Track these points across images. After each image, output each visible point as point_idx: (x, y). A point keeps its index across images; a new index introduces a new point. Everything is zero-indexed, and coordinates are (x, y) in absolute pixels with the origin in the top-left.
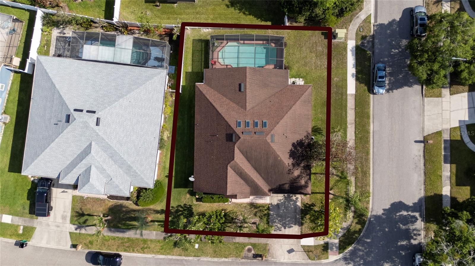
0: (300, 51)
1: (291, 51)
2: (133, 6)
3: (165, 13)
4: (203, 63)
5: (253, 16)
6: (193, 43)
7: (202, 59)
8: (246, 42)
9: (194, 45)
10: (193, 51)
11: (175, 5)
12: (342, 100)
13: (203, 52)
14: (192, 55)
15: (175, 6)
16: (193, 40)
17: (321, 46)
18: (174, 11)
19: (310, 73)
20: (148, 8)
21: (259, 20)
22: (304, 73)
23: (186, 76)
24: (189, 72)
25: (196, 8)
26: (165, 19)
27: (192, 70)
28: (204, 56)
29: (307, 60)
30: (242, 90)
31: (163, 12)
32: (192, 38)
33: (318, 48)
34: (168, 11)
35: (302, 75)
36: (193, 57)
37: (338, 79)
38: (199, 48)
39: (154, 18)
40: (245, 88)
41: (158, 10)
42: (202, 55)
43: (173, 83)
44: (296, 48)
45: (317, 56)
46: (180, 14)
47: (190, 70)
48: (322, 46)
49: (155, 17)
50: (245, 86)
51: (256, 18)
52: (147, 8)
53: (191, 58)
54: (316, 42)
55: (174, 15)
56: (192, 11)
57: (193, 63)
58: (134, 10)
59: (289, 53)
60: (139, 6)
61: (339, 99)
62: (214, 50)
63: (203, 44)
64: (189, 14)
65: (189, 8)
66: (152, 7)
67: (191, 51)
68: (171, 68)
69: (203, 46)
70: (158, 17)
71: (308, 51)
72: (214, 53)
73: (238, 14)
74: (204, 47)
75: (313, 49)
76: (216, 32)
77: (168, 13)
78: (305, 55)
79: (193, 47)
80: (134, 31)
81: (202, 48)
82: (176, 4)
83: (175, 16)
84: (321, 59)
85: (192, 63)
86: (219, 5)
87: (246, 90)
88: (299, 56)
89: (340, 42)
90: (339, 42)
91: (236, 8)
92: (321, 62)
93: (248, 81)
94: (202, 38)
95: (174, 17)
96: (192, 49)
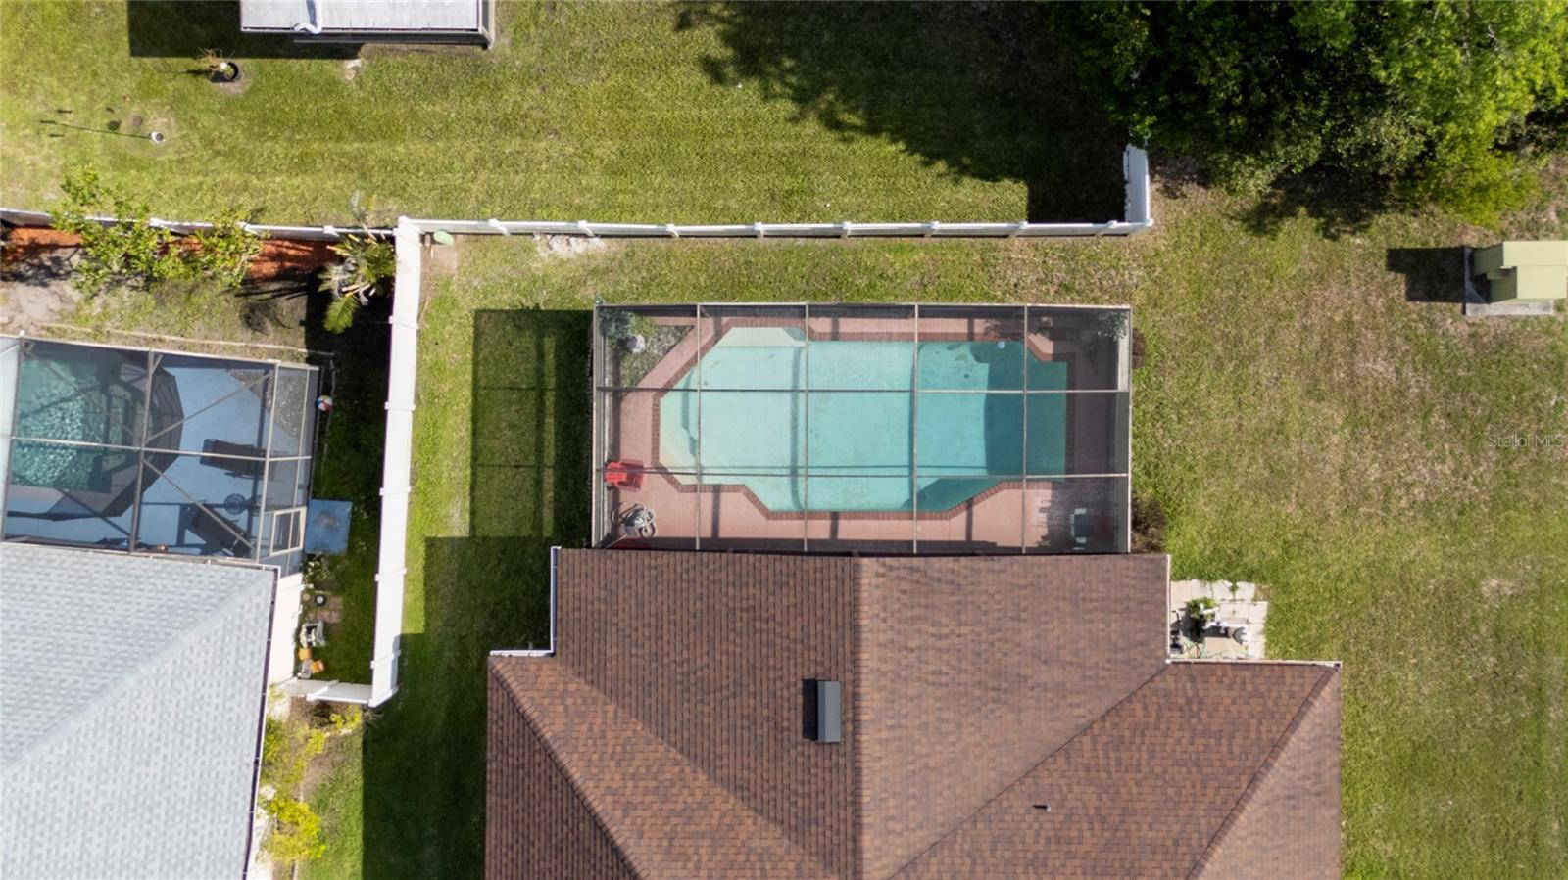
0: (1238, 385)
1: (1170, 383)
2: (46, 80)
3: (280, 125)
4: (549, 478)
5: (894, 141)
6: (477, 336)
7: (539, 451)
8: (847, 325)
9: (485, 352)
10: (475, 395)
11: (350, 64)
12: (1541, 730)
13: (550, 399)
14: (475, 420)
15: (350, 77)
16: (479, 314)
17: (1383, 353)
18: (342, 112)
19: (1309, 544)
20: (157, 93)
21: (941, 166)
22: (1265, 545)
23: (427, 567)
24: (452, 540)
25: (498, 87)
26: (277, 171)
27: (473, 527)
28: (558, 423)
29: (1290, 454)
30: (831, 730)
31: (264, 122)
32: (469, 304)
33: (1361, 367)
34: (301, 110)
35: (1251, 558)
36: (475, 433)
37: (1508, 584)
38: (521, 372)
39: (196, 165)
40: (853, 721)
41: (229, 105)
42: (540, 425)
43: (335, 618)
44: (1208, 363)
45: (1355, 422)
46: (388, 132)
47: (456, 523)
48: (1392, 350)
49: (206, 154)
50: (852, 701)
51: (918, 157)
52: (146, 92)
53: (468, 440)
54: (1348, 323)
55: (339, 138)
56: (469, 109)
57: (482, 478)
58: (54, 105)
59: (1160, 405)
60: (95, 74)
61: (1518, 726)
62: (625, 384)
63: (549, 343)
64: (445, 130)
65: (446, 89)
66: (185, 84)
67: (468, 392)
68: (326, 513)
69: (550, 358)
70: (229, 155)
71: (1294, 387)
72: (624, 405)
73: (792, 129)
74: (558, 366)
75: (1328, 371)
76: (640, 254)
77: (297, 129)
78: (1271, 417)
79: (476, 363)
80: (58, 253)
81: (539, 373)
82: (356, 62)
83: (347, 147)
84: (1388, 441)
85: (474, 474)
86: (662, 68)
87: (856, 732)
88: (1232, 421)
89: (1526, 321)
90: (1514, 320)
91: (778, 88)
92: (1388, 464)
93: (874, 664)
94: (544, 299)
95: (343, 154)
96: (469, 377)
